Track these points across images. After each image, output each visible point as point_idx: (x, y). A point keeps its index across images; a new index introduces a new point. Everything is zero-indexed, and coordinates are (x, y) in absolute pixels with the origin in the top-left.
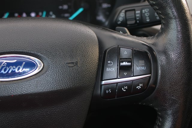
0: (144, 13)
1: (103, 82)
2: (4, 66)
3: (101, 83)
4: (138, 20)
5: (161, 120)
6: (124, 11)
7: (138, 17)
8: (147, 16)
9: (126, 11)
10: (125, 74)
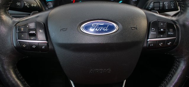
0: (165, 4)
1: (149, 40)
2: (97, 27)
3: (147, 40)
4: (161, 8)
5: (178, 63)
6: (153, 2)
7: (161, 6)
8: (166, 6)
9: (154, 3)
10: (162, 36)
